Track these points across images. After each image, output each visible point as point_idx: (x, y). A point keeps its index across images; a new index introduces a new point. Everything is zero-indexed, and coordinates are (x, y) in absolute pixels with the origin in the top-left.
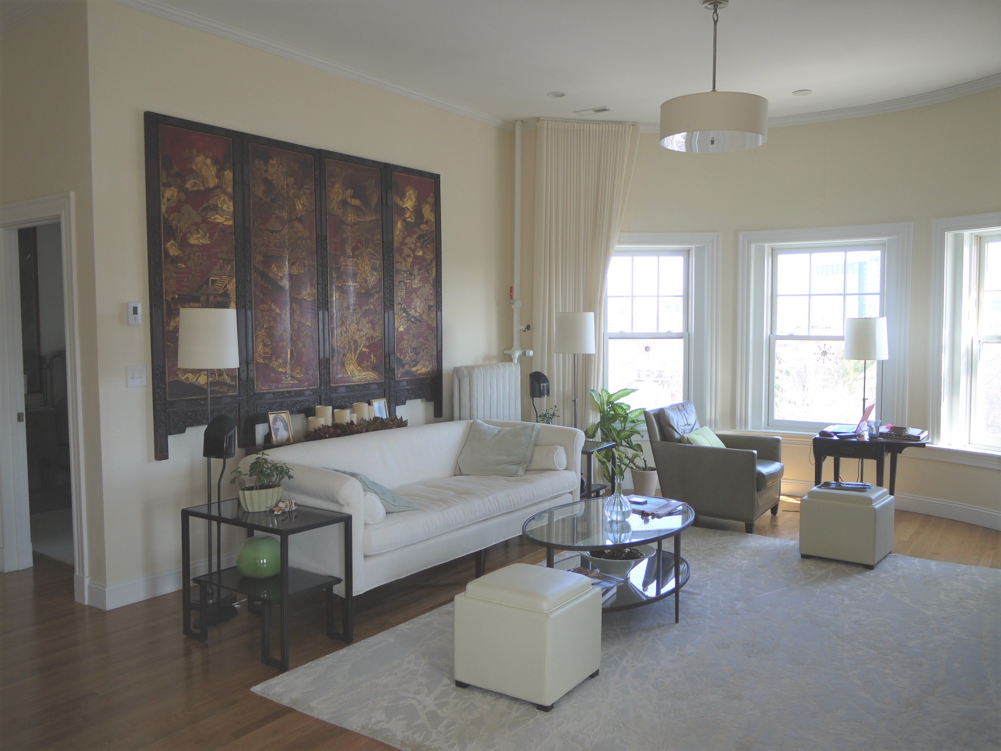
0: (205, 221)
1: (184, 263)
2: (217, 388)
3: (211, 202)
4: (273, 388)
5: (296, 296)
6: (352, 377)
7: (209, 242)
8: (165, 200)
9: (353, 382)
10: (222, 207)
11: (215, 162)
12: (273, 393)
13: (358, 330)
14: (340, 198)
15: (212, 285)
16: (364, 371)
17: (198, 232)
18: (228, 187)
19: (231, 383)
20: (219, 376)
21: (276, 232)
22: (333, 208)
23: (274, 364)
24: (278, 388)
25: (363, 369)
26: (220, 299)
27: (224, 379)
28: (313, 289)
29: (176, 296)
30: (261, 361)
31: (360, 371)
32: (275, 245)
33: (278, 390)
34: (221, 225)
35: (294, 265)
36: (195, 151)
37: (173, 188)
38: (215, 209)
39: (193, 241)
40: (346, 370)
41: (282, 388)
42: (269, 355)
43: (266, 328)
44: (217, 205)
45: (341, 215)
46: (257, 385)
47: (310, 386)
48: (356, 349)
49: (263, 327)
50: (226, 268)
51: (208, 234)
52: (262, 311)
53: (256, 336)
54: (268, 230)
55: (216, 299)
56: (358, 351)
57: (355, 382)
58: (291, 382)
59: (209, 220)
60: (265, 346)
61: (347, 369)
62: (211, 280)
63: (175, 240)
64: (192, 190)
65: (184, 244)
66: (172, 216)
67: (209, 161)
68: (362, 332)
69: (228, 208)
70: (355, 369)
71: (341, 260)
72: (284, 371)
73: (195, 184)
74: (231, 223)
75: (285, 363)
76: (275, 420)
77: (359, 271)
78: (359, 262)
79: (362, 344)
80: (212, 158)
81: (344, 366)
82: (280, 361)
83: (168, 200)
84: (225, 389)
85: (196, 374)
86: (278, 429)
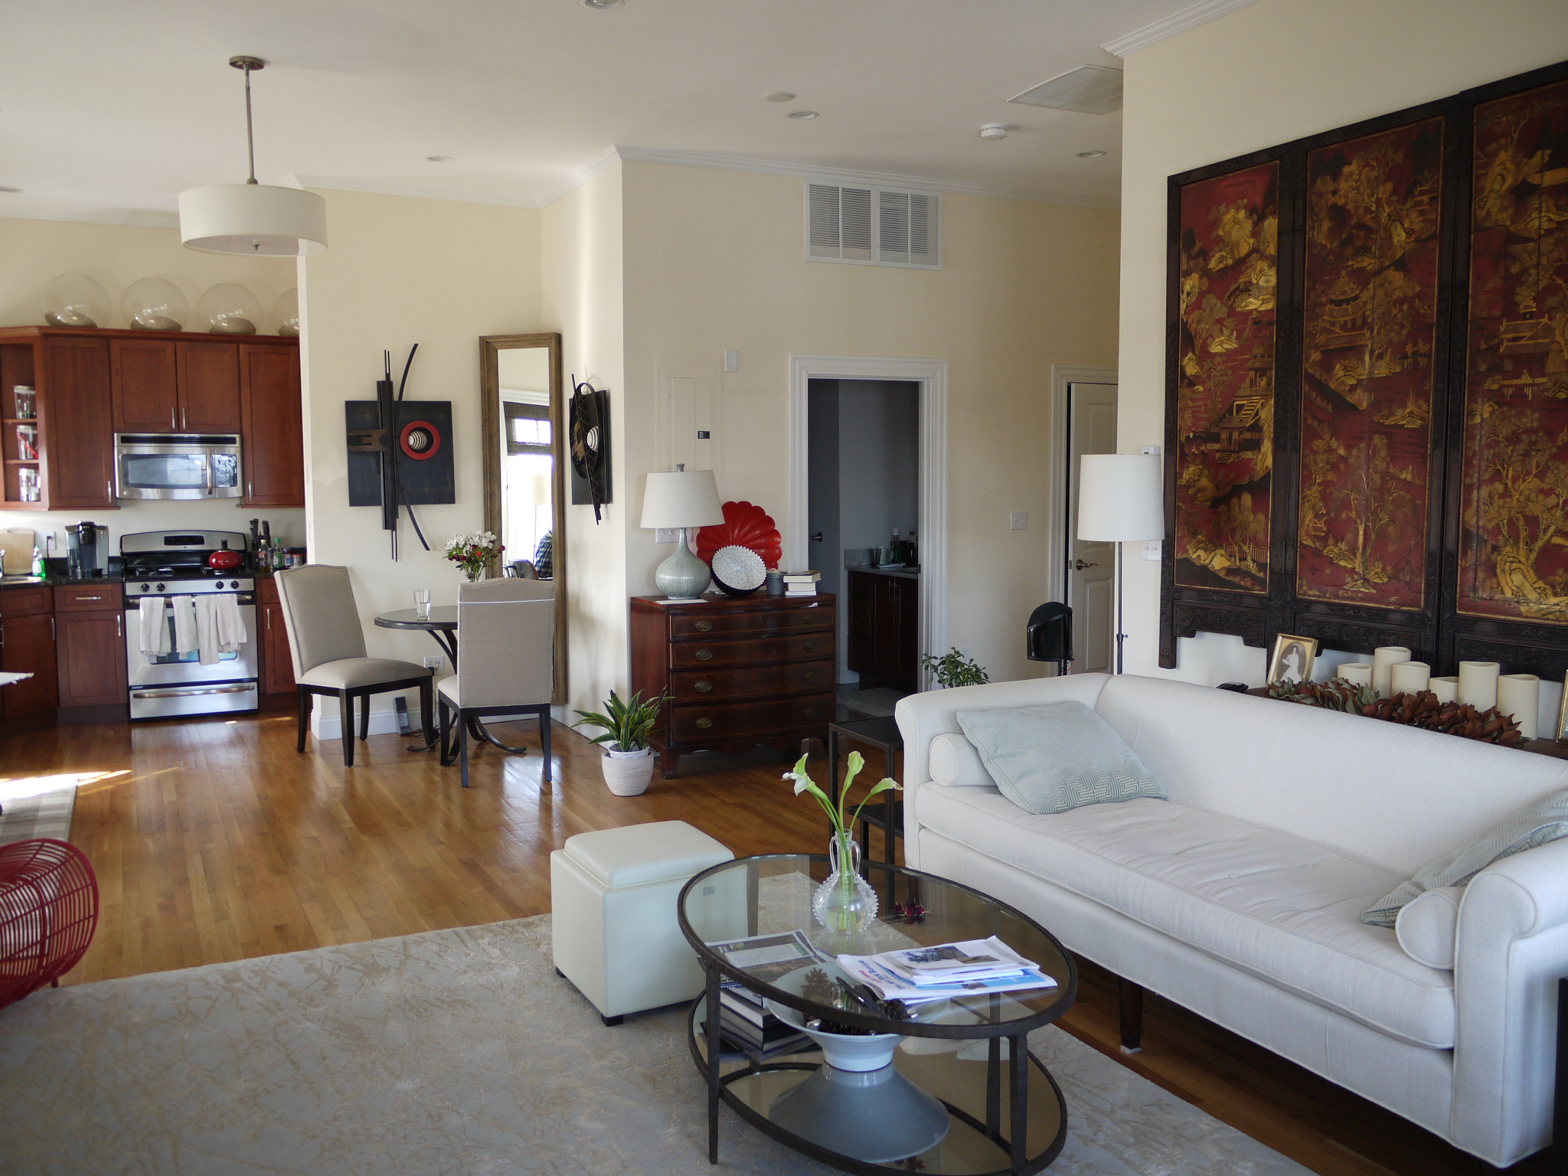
0: (1232, 312)
1: (1203, 383)
2: (1236, 580)
3: (1242, 280)
4: (1328, 595)
5: (1382, 421)
6: (1518, 602)
7: (1236, 346)
8: (1185, 295)
9: (1520, 615)
10: (1258, 283)
11: (1251, 211)
12: (1327, 604)
13: (1542, 491)
14: (1509, 181)
15: (1237, 413)
16: (1555, 595)
17: (1222, 332)
18: (1268, 246)
19: (1257, 574)
20: (1241, 560)
21: (1347, 301)
22: (1489, 213)
23: (1331, 551)
24: (1336, 596)
25: (1553, 587)
26: (1247, 435)
27: (1247, 566)
28: (1421, 402)
29: (1191, 435)
30: (1308, 542)
31: (1542, 592)
32: (1344, 327)
33: (1337, 601)
34: (1255, 312)
35: (1382, 359)
36: (1222, 208)
37: (1194, 275)
38: (1247, 289)
39: (1215, 349)
40: (1499, 585)
41: (1343, 598)
42: (1323, 534)
43: (1320, 484)
44: (1250, 283)
45: (1508, 223)
46: (1301, 586)
47: (1405, 606)
48: (1533, 537)
49: (1315, 482)
50: (1260, 384)
51: (1235, 333)
52: (1315, 452)
53: (1303, 498)
54: (1332, 301)
55: (1242, 436)
56: (1539, 544)
57: (1527, 617)
58: (1362, 590)
59: (1239, 309)
60: (1317, 516)
61: (1503, 583)
62: (1237, 405)
63: (1194, 352)
64: (1217, 269)
65: (1204, 356)
66: (1191, 317)
67: (1242, 214)
68: (1553, 496)
69: (1267, 281)
70: (1527, 585)
71: (1502, 329)
72: (1351, 566)
73: (1222, 258)
74: (1270, 306)
75: (1353, 550)
76: (1288, 651)
77: (1555, 346)
78: (1554, 324)
79: (1553, 528)
80: (1246, 207)
81: (1495, 575)
82: (1343, 546)
83: (1189, 294)
84: (1248, 583)
85: (1210, 553)
86: (1288, 666)
